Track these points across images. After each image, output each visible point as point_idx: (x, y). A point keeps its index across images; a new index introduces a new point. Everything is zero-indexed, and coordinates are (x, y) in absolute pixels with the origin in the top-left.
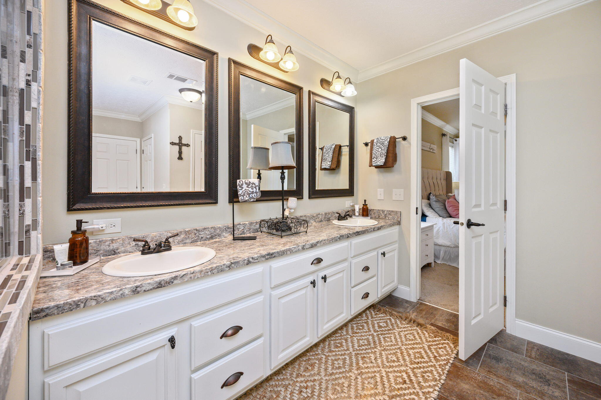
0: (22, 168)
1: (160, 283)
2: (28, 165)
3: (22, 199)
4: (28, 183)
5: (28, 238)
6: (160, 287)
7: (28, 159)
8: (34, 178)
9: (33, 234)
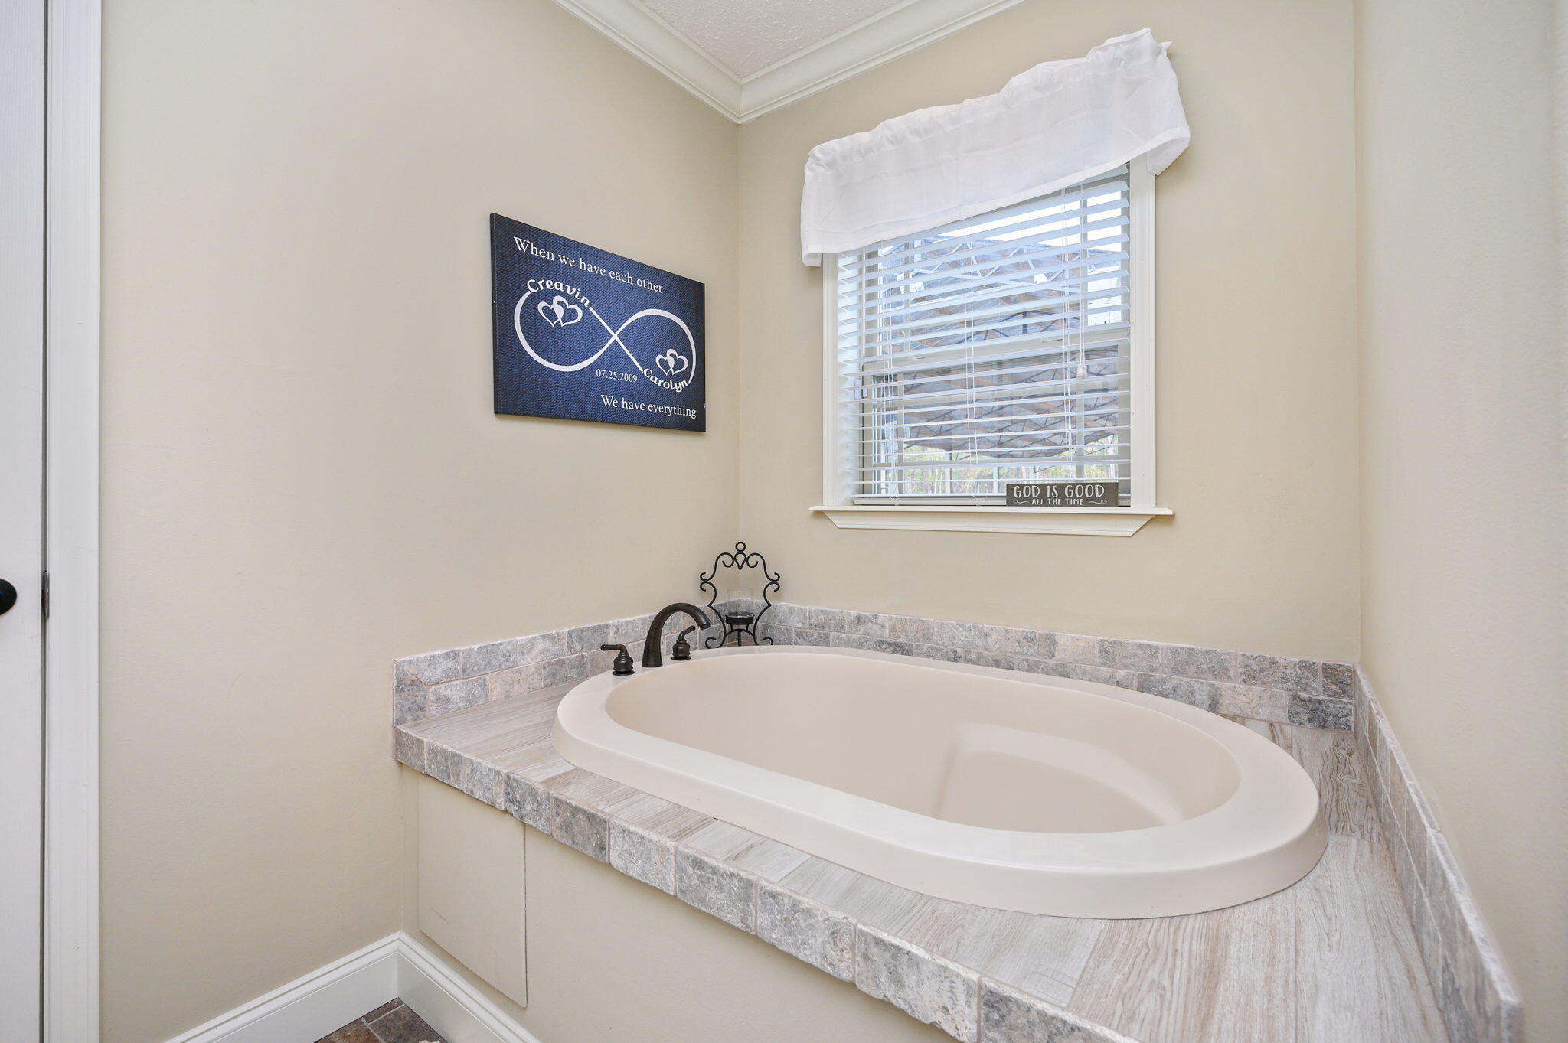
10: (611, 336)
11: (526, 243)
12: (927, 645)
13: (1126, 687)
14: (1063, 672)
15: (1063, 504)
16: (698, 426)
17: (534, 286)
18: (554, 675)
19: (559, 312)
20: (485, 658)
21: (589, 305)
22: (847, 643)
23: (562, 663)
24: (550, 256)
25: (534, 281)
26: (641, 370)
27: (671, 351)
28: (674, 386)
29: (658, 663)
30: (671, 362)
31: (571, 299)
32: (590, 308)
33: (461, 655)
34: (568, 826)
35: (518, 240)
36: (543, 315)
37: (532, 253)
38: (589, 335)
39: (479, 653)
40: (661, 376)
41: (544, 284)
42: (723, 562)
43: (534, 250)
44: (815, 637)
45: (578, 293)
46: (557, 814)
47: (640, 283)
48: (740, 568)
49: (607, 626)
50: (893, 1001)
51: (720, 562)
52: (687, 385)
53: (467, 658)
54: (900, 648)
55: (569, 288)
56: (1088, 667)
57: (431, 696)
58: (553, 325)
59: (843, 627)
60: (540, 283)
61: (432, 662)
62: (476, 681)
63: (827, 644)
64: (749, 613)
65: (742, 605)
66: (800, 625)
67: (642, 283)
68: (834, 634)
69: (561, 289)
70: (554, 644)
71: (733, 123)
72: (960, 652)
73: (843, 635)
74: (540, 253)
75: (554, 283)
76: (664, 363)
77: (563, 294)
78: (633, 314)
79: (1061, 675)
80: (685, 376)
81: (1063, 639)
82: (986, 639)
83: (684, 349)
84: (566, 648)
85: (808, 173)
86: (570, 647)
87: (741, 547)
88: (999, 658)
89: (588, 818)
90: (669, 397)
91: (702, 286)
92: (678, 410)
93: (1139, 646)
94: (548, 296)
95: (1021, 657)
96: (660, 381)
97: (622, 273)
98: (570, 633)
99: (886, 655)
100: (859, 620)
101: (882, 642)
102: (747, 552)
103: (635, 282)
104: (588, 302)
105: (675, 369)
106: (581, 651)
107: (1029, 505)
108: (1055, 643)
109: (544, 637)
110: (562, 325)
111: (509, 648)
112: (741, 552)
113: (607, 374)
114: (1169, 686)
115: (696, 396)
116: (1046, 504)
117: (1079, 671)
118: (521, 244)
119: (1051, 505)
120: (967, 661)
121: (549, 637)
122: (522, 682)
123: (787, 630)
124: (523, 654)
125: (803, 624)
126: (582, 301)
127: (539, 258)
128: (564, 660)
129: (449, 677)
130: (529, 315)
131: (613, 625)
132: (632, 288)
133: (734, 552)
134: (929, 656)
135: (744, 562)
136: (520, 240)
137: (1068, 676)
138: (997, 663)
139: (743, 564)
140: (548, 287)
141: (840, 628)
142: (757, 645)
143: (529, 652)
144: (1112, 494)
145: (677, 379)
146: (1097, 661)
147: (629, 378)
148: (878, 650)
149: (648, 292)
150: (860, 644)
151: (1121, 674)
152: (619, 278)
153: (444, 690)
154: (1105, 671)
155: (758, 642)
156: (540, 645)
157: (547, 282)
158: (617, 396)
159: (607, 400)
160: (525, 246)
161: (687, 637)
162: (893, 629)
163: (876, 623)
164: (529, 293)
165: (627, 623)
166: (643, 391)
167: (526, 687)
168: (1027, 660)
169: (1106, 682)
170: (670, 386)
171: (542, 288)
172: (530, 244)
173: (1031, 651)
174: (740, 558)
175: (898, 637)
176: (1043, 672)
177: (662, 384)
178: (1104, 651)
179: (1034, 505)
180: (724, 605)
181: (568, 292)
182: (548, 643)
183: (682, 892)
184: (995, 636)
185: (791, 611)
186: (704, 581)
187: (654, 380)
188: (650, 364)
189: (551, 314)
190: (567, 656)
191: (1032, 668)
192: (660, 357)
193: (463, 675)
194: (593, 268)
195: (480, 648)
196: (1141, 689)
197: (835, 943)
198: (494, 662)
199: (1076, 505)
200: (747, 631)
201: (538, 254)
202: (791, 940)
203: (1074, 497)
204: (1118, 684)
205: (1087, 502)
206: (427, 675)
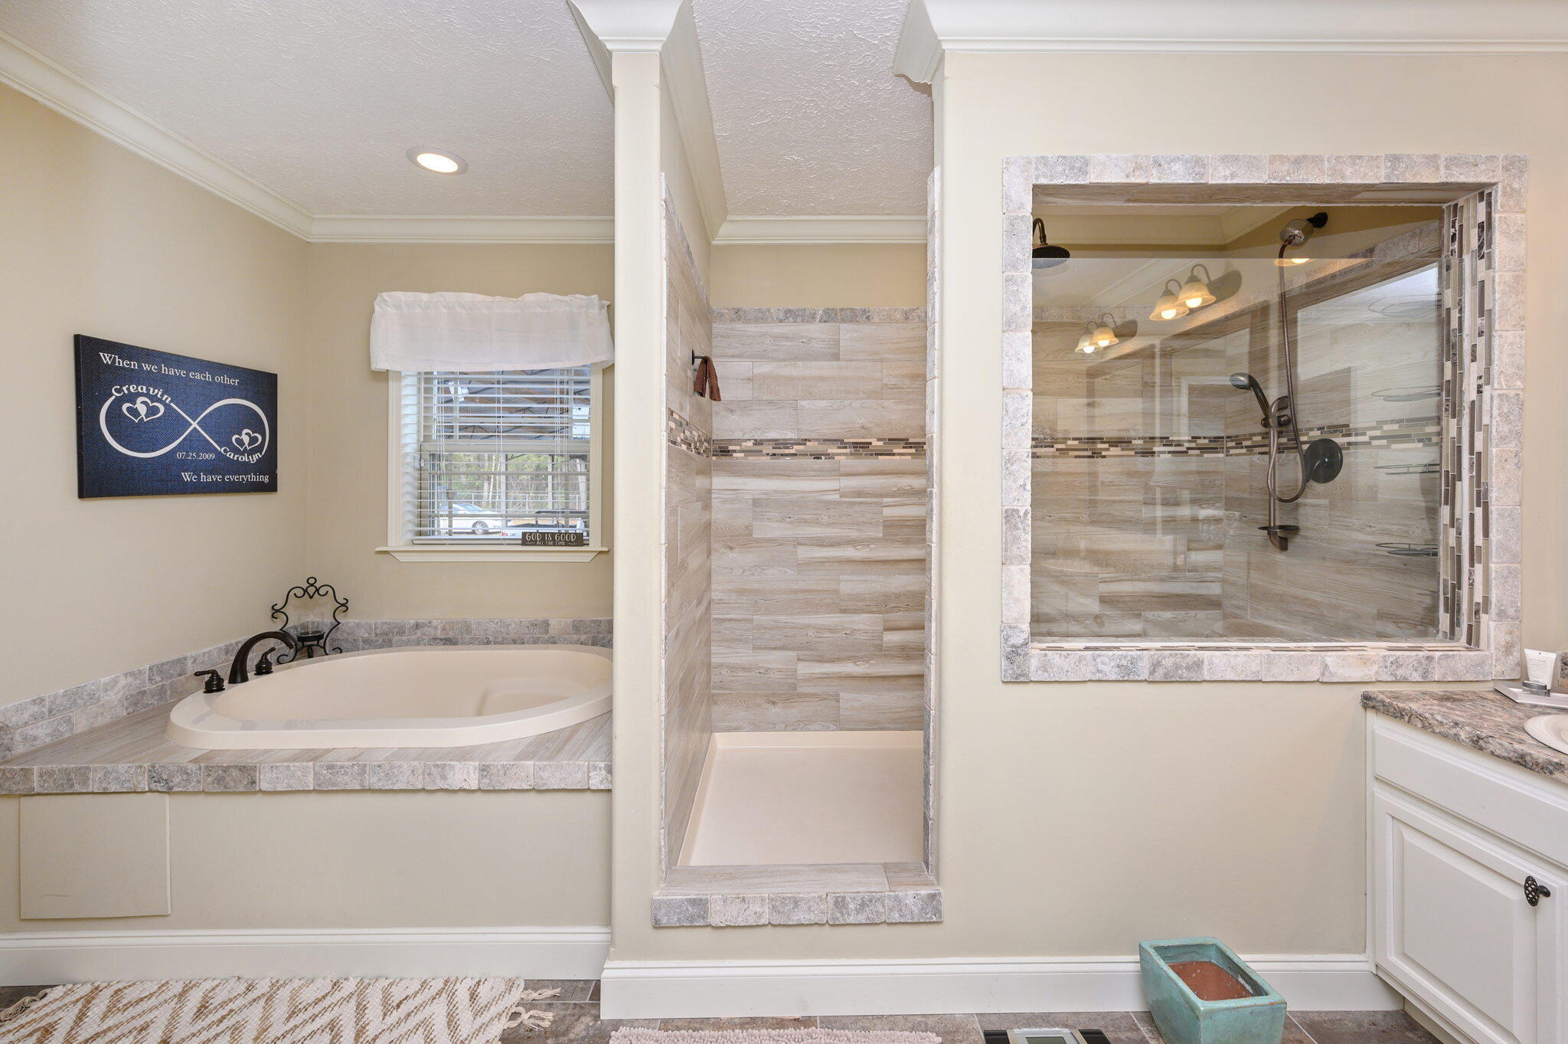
0: (1472, 516)
1: (1522, 756)
2: (1478, 512)
3: (1472, 565)
4: (1479, 540)
5: (1478, 623)
6: (1521, 764)
7: (1478, 505)
8: (1486, 533)
9: (1484, 617)
10: (191, 425)
11: (111, 357)
12: (468, 637)
13: (586, 644)
14: (553, 641)
15: (554, 545)
16: (271, 487)
17: (118, 391)
18: (136, 704)
19: (142, 410)
20: (70, 698)
21: (170, 402)
22: (407, 644)
23: (143, 693)
24: (134, 365)
25: (119, 387)
26: (219, 449)
27: (246, 431)
28: (248, 458)
29: (245, 679)
30: (246, 440)
31: (154, 398)
32: (172, 404)
33: (47, 700)
34: (219, 780)
35: (104, 355)
36: (128, 415)
37: (117, 364)
38: (172, 425)
39: (64, 696)
40: (236, 451)
41: (128, 389)
42: (295, 594)
43: (119, 362)
44: (380, 642)
45: (160, 393)
46: (209, 775)
47: (218, 379)
48: (311, 597)
49: (185, 658)
50: (442, 787)
51: (291, 594)
52: (260, 456)
53: (53, 702)
54: (449, 642)
55: (152, 389)
56: (566, 636)
57: (18, 737)
58: (137, 421)
59: (404, 632)
60: (124, 388)
61: (19, 709)
62: (61, 719)
63: (391, 646)
64: (319, 632)
65: (310, 626)
66: (366, 635)
67: (219, 379)
68: (396, 638)
69: (144, 391)
70: (135, 680)
71: (304, 241)
72: (491, 638)
73: (404, 638)
74: (125, 364)
75: (137, 387)
76: (240, 442)
77: (147, 395)
78: (211, 405)
79: (552, 643)
80: (259, 449)
81: (553, 623)
82: (508, 629)
83: (258, 427)
84: (147, 681)
85: (377, 308)
86: (150, 679)
87: (312, 581)
88: (516, 638)
89: (240, 769)
90: (245, 468)
91: (275, 376)
92: (252, 478)
93: (592, 621)
94: (132, 398)
95: (529, 636)
96: (236, 456)
97: (201, 373)
98: (150, 669)
99: (439, 647)
100: (417, 626)
101: (435, 639)
102: (318, 585)
103: (213, 379)
104: (169, 399)
105: (249, 445)
106: (161, 682)
107: (535, 545)
108: (548, 625)
109: (126, 675)
110: (145, 420)
111: (93, 687)
112: (312, 585)
113: (187, 455)
114: (606, 640)
115: (269, 465)
116: (545, 545)
117: (561, 639)
118: (106, 358)
119: (548, 545)
120: (495, 643)
121: (132, 674)
122: (105, 714)
123: (354, 640)
124: (106, 690)
125: (370, 634)
126: (164, 399)
127: (123, 368)
128: (145, 691)
129: (36, 719)
130: (114, 415)
131: (192, 657)
132: (209, 383)
133: (305, 585)
134: (470, 644)
135: (315, 593)
136: (106, 355)
137: (555, 643)
138: (514, 642)
139: (313, 595)
140: (132, 390)
141: (401, 632)
142: (327, 654)
143: (112, 689)
144: (579, 540)
145: (251, 452)
146: (571, 632)
147: (207, 456)
148: (431, 645)
149: (225, 386)
150: (418, 643)
151: (583, 637)
152: (198, 376)
153: (30, 731)
154: (575, 637)
155: (328, 652)
156: (123, 682)
157: (131, 387)
158: (196, 472)
159: (186, 477)
160: (110, 359)
161: (269, 657)
162: (444, 629)
163: (430, 626)
164: (114, 397)
165: (204, 654)
166: (222, 465)
167: (109, 717)
168: (532, 637)
169: (576, 643)
170: (245, 458)
171: (126, 392)
172: (115, 357)
173: (535, 631)
174: (311, 590)
175: (448, 634)
176: (542, 643)
177: (238, 458)
178: (574, 626)
179: (538, 545)
180: (295, 628)
181: (151, 393)
182: (130, 679)
183: (319, 785)
184: (513, 625)
185: (358, 625)
186: (275, 612)
187: (230, 455)
188: (229, 444)
189: (135, 412)
190: (148, 687)
191: (536, 641)
192: (236, 436)
193: (49, 715)
194: (174, 371)
195: (66, 691)
196: (594, 644)
197: (414, 775)
198: (79, 701)
199: (561, 545)
200: (318, 645)
201: (123, 364)
202: (390, 782)
203: (560, 540)
204: (582, 643)
205: (567, 544)
206: (14, 720)
